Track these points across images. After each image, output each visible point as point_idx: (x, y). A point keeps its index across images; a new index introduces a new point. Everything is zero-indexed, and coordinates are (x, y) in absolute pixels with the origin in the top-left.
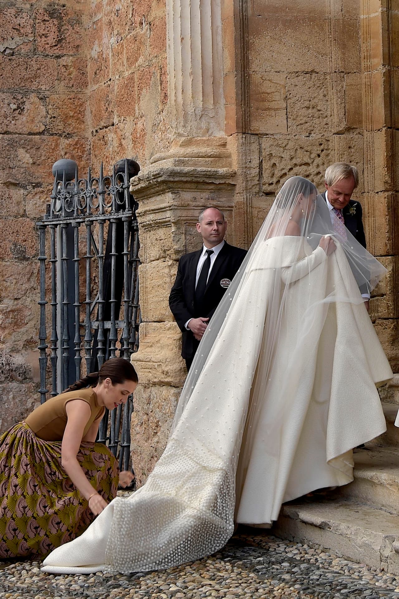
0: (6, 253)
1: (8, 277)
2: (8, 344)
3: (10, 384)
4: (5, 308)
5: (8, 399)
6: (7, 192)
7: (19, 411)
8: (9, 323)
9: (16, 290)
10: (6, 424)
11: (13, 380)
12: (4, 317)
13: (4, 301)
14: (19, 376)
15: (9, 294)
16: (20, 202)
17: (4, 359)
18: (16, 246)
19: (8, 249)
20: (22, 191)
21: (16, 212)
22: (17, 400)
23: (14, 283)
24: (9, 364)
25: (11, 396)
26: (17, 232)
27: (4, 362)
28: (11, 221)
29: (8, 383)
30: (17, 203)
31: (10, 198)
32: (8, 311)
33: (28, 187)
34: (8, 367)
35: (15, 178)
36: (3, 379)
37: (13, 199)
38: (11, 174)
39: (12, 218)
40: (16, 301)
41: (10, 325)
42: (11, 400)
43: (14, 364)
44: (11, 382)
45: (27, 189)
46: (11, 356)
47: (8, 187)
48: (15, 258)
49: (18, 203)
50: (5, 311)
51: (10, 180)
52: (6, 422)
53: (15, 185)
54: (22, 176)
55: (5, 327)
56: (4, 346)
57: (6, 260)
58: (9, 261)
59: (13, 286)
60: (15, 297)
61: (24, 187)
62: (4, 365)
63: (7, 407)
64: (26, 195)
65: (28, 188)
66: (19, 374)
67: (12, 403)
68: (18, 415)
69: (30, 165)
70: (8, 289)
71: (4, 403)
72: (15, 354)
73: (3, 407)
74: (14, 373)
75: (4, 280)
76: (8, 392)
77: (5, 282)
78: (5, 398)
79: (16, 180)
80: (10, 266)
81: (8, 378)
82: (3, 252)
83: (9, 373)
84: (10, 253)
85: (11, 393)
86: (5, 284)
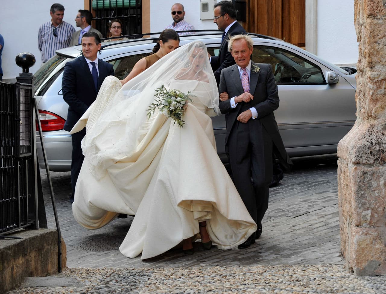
0: (379, 9)
1: (381, 38)
2: (380, 120)
3: (381, 167)
4: (376, 76)
5: (378, 186)
8: (381, 94)
10: (376, 216)
11: (385, 163)
12: (375, 87)
13: (376, 67)
15: (382, 59)
17: (374, 137)
24: (379, 144)
27: (373, 141)
29: (378, 166)
32: (380, 79)
34: (378, 147)
36: (372, 161)
41: (382, 96)
42: (382, 187)
43: (385, 143)
44: (382, 165)
46: (383, 134)
50: (376, 80)
52: (376, 213)
55: (377, 99)
56: (376, 122)
57: (379, 17)
62: (374, 144)
63: (377, 195)
67: (384, 190)
70: (381, 53)
71: (374, 191)
73: (372, 195)
74: (385, 154)
75: (376, 42)
76: (379, 177)
77: (376, 45)
78: (374, 184)
80: (383, 25)
81: (378, 160)
82: (375, 7)
83: (380, 154)
84: (382, 8)
85: (382, 179)
86: (377, 46)
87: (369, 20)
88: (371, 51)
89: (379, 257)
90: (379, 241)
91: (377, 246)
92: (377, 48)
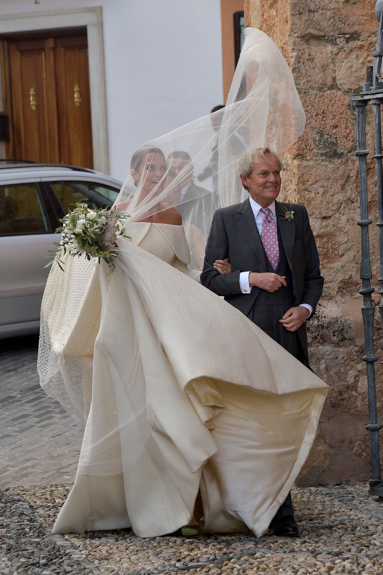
0: (308, 147)
1: (312, 184)
3: (320, 347)
6: (306, 50)
7: (336, 389)
9: (325, 203)
11: (325, 341)
14: (334, 335)
15: (314, 211)
16: (327, 65)
18: (322, 136)
19: (311, 141)
20: (330, 48)
21: (321, 81)
22: (332, 373)
23: (321, 194)
25: (323, 366)
26: (323, 113)
28: (313, 97)
29: (317, 346)
30: (322, 67)
31: (311, 59)
33: (338, 41)
35: (318, 27)
37: (317, 61)
38: (312, 21)
39: (315, 92)
40: (325, 220)
43: (325, 317)
44: (322, 344)
45: (336, 44)
47: (307, 42)
48: (322, 154)
49: (324, 68)
51: (311, 31)
53: (318, 38)
54: (330, 23)
57: (308, 158)
58: (311, 159)
59: (319, 198)
60: (324, 215)
61: (333, 42)
64: (337, 54)
65: (338, 43)
66: (334, 332)
67: (325, 376)
68: (335, 395)
69: (341, 5)
70: (313, 203)
72: (327, 302)
74: (325, 331)
75: (306, 190)
76: (319, 360)
77: (307, 193)
78: (314, 368)
79: (320, 30)
80: (314, 167)
81: (317, 338)
82: (303, 146)
83: (319, 331)
84: (313, 146)
85: (323, 361)
86: (308, 195)
87: (296, 162)
88: (301, 201)
89: (323, 462)
90: (322, 441)
91: (320, 448)
92: (308, 196)
